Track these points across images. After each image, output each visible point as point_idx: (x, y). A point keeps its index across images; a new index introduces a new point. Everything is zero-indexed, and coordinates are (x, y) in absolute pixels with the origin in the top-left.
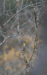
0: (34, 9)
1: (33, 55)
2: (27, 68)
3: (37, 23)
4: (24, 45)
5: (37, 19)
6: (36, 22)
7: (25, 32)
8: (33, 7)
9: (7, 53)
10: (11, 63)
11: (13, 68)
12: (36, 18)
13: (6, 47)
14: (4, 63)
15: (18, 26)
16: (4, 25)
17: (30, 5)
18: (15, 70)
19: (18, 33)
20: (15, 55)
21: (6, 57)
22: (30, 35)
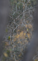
0: (33, 10)
1: (32, 36)
2: (29, 43)
4: (27, 30)
5: (35, 16)
6: (34, 17)
7: (29, 22)
8: (32, 9)
9: (19, 34)
10: (21, 40)
11: (22, 42)
12: (34, 15)
13: (18, 30)
14: (17, 39)
15: (24, 20)
16: (16, 19)
17: (31, 8)
18: (23, 43)
19: (24, 23)
20: (23, 35)
21: (18, 36)
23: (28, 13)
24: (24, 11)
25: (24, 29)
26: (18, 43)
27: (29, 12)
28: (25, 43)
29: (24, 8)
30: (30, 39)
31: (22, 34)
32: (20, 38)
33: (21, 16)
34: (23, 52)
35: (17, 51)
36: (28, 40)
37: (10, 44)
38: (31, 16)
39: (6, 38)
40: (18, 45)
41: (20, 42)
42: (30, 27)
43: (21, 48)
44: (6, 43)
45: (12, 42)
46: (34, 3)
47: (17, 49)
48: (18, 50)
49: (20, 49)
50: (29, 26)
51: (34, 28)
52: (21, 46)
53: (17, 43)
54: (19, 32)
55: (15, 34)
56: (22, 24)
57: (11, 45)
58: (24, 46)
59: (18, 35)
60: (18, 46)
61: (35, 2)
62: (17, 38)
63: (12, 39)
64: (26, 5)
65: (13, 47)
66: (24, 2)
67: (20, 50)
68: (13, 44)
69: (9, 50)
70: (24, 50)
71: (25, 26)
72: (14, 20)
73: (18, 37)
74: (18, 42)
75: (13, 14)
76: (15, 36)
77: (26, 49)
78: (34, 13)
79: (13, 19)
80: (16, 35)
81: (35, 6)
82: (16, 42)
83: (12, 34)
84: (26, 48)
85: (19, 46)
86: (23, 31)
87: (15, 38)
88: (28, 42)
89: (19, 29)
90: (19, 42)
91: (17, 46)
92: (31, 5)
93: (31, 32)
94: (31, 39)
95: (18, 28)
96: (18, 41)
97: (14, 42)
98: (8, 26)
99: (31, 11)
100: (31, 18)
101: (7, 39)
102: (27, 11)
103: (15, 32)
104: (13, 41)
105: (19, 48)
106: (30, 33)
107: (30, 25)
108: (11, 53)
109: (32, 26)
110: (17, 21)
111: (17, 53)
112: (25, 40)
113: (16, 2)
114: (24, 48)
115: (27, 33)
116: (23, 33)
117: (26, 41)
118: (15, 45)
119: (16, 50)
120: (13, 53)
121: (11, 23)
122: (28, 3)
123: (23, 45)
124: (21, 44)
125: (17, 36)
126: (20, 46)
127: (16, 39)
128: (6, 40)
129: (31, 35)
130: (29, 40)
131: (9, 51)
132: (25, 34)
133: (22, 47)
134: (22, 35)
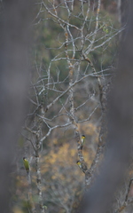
0: (99, 80)
1: (96, 157)
2: (87, 179)
3: (104, 104)
4: (82, 140)
5: (104, 97)
6: (101, 102)
7: (86, 116)
8: (97, 78)
9: (56, 152)
10: (62, 168)
11: (65, 176)
12: (101, 95)
14: (51, 168)
15: (72, 109)
16: (48, 107)
17: (92, 74)
18: (69, 180)
19: (72, 120)
20: (69, 154)
21: (54, 158)
22: (94, 122)
23: (84, 90)
24: (71, 84)
25: (70, 137)
26: (54, 178)
27: (86, 86)
28: (74, 178)
29: (71, 73)
30: (89, 167)
31: (64, 150)
32: (58, 162)
33: (64, 97)
34: (69, 206)
35: (49, 202)
36: (84, 169)
37: (29, 182)
38: (92, 98)
39: (17, 164)
40: (53, 184)
41: (61, 176)
42: (88, 132)
43: (61, 193)
44: (18, 178)
45: (35, 177)
46: (102, 61)
47: (51, 197)
48: (52, 200)
49: (59, 196)
50: (87, 128)
51: (100, 134)
52: (63, 187)
53: (52, 180)
54: (55, 145)
55: (45, 152)
56: (65, 122)
57: (33, 186)
58: (71, 187)
59: (54, 156)
60: (53, 188)
61: (105, 56)
62: (50, 164)
63: (35, 166)
64: (77, 67)
65: (39, 191)
66: (71, 57)
67: (60, 199)
68: (38, 181)
69: (26, 200)
70: (71, 200)
71: (74, 127)
72: (43, 112)
73: (53, 161)
74: (54, 174)
75: (38, 92)
76: (46, 158)
77: (77, 197)
78: (101, 90)
79: (40, 107)
80: (46, 155)
81: (104, 67)
82: (47, 175)
83: (36, 152)
84: (76, 192)
85: (56, 186)
86: (68, 141)
87: (44, 163)
88: (84, 175)
89: (56, 136)
90: (57, 175)
91: (50, 187)
92: (92, 64)
93: (92, 146)
94: (92, 165)
95: (54, 133)
96: (53, 171)
97: (43, 176)
98: (25, 129)
99: (92, 82)
100: (92, 103)
101: (22, 168)
102: (81, 83)
103: (45, 145)
104: (39, 172)
105: (56, 193)
106: (91, 149)
107: (90, 125)
108: (34, 208)
109: (95, 128)
110: (51, 114)
111: (52, 208)
112: (73, 169)
113: (47, 57)
114: (73, 195)
115: (81, 148)
116: (69, 149)
117: (76, 172)
118: (45, 185)
119: (47, 199)
120: (41, 208)
121: (32, 118)
122: (82, 58)
123: (67, 184)
124: (63, 183)
125: (51, 157)
126: (60, 188)
127: (47, 166)
128: (18, 169)
129: (93, 156)
130: (86, 169)
131: (28, 202)
132: (73, 152)
133: (66, 190)
134: (64, 155)
